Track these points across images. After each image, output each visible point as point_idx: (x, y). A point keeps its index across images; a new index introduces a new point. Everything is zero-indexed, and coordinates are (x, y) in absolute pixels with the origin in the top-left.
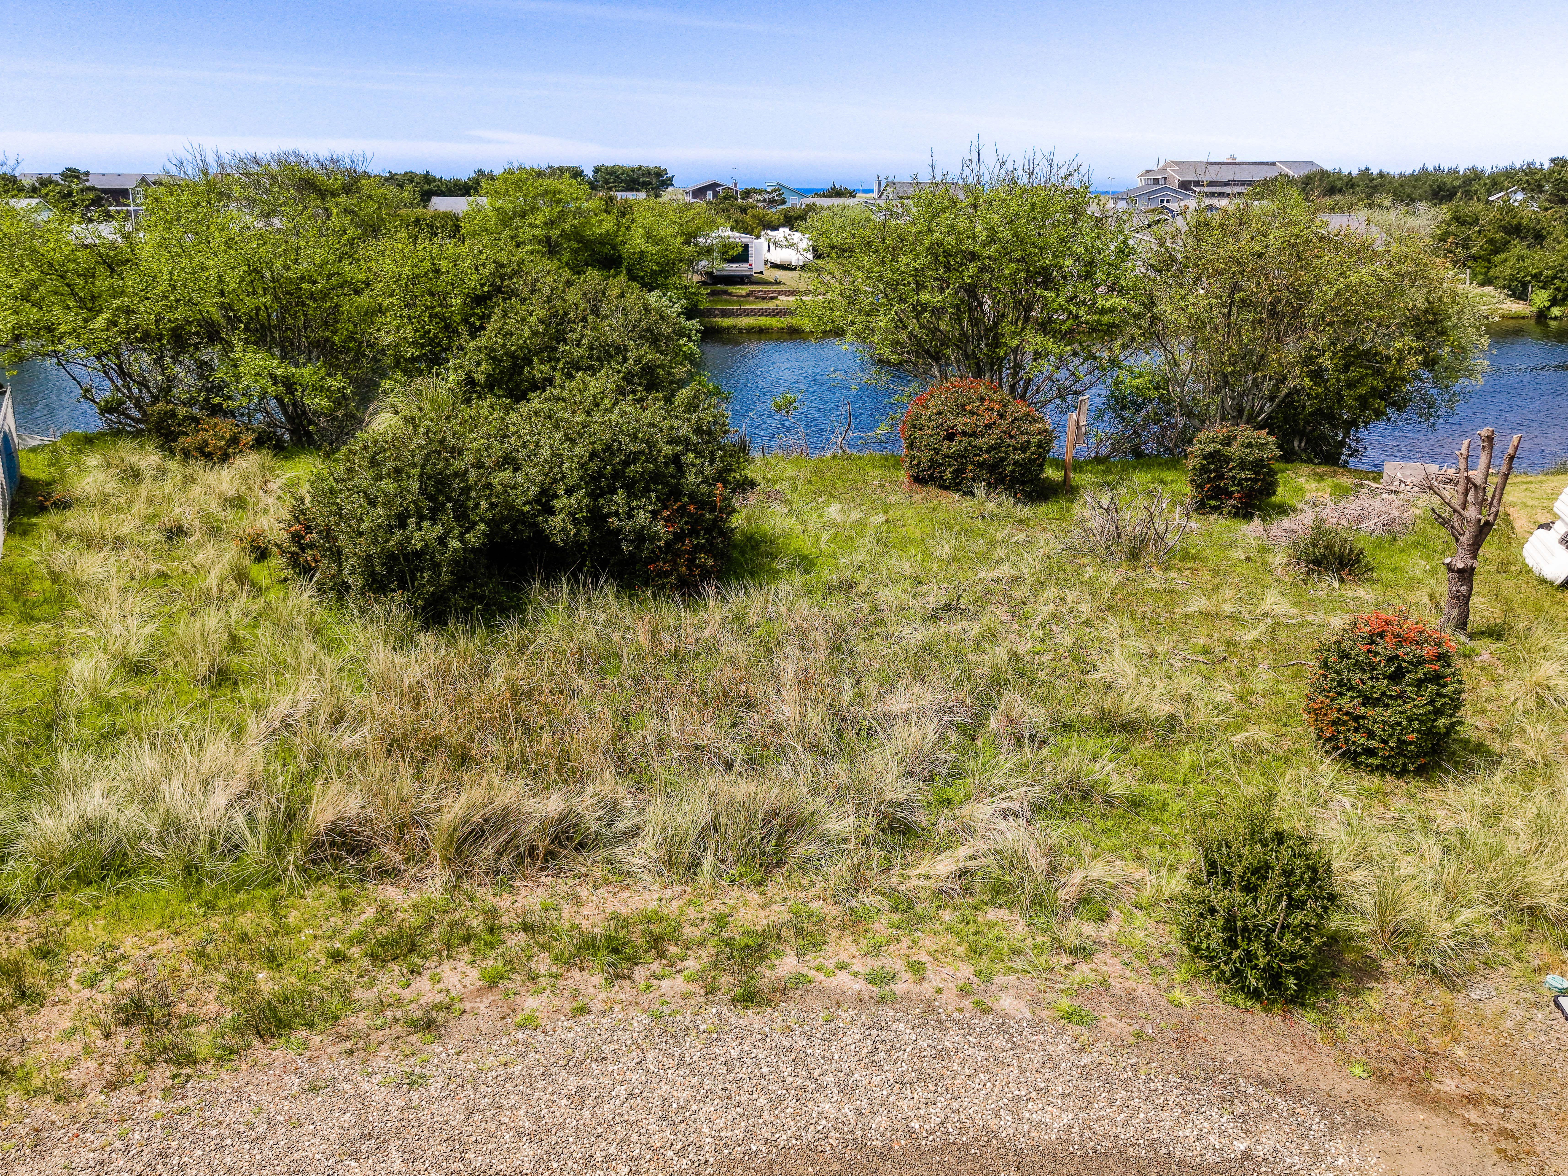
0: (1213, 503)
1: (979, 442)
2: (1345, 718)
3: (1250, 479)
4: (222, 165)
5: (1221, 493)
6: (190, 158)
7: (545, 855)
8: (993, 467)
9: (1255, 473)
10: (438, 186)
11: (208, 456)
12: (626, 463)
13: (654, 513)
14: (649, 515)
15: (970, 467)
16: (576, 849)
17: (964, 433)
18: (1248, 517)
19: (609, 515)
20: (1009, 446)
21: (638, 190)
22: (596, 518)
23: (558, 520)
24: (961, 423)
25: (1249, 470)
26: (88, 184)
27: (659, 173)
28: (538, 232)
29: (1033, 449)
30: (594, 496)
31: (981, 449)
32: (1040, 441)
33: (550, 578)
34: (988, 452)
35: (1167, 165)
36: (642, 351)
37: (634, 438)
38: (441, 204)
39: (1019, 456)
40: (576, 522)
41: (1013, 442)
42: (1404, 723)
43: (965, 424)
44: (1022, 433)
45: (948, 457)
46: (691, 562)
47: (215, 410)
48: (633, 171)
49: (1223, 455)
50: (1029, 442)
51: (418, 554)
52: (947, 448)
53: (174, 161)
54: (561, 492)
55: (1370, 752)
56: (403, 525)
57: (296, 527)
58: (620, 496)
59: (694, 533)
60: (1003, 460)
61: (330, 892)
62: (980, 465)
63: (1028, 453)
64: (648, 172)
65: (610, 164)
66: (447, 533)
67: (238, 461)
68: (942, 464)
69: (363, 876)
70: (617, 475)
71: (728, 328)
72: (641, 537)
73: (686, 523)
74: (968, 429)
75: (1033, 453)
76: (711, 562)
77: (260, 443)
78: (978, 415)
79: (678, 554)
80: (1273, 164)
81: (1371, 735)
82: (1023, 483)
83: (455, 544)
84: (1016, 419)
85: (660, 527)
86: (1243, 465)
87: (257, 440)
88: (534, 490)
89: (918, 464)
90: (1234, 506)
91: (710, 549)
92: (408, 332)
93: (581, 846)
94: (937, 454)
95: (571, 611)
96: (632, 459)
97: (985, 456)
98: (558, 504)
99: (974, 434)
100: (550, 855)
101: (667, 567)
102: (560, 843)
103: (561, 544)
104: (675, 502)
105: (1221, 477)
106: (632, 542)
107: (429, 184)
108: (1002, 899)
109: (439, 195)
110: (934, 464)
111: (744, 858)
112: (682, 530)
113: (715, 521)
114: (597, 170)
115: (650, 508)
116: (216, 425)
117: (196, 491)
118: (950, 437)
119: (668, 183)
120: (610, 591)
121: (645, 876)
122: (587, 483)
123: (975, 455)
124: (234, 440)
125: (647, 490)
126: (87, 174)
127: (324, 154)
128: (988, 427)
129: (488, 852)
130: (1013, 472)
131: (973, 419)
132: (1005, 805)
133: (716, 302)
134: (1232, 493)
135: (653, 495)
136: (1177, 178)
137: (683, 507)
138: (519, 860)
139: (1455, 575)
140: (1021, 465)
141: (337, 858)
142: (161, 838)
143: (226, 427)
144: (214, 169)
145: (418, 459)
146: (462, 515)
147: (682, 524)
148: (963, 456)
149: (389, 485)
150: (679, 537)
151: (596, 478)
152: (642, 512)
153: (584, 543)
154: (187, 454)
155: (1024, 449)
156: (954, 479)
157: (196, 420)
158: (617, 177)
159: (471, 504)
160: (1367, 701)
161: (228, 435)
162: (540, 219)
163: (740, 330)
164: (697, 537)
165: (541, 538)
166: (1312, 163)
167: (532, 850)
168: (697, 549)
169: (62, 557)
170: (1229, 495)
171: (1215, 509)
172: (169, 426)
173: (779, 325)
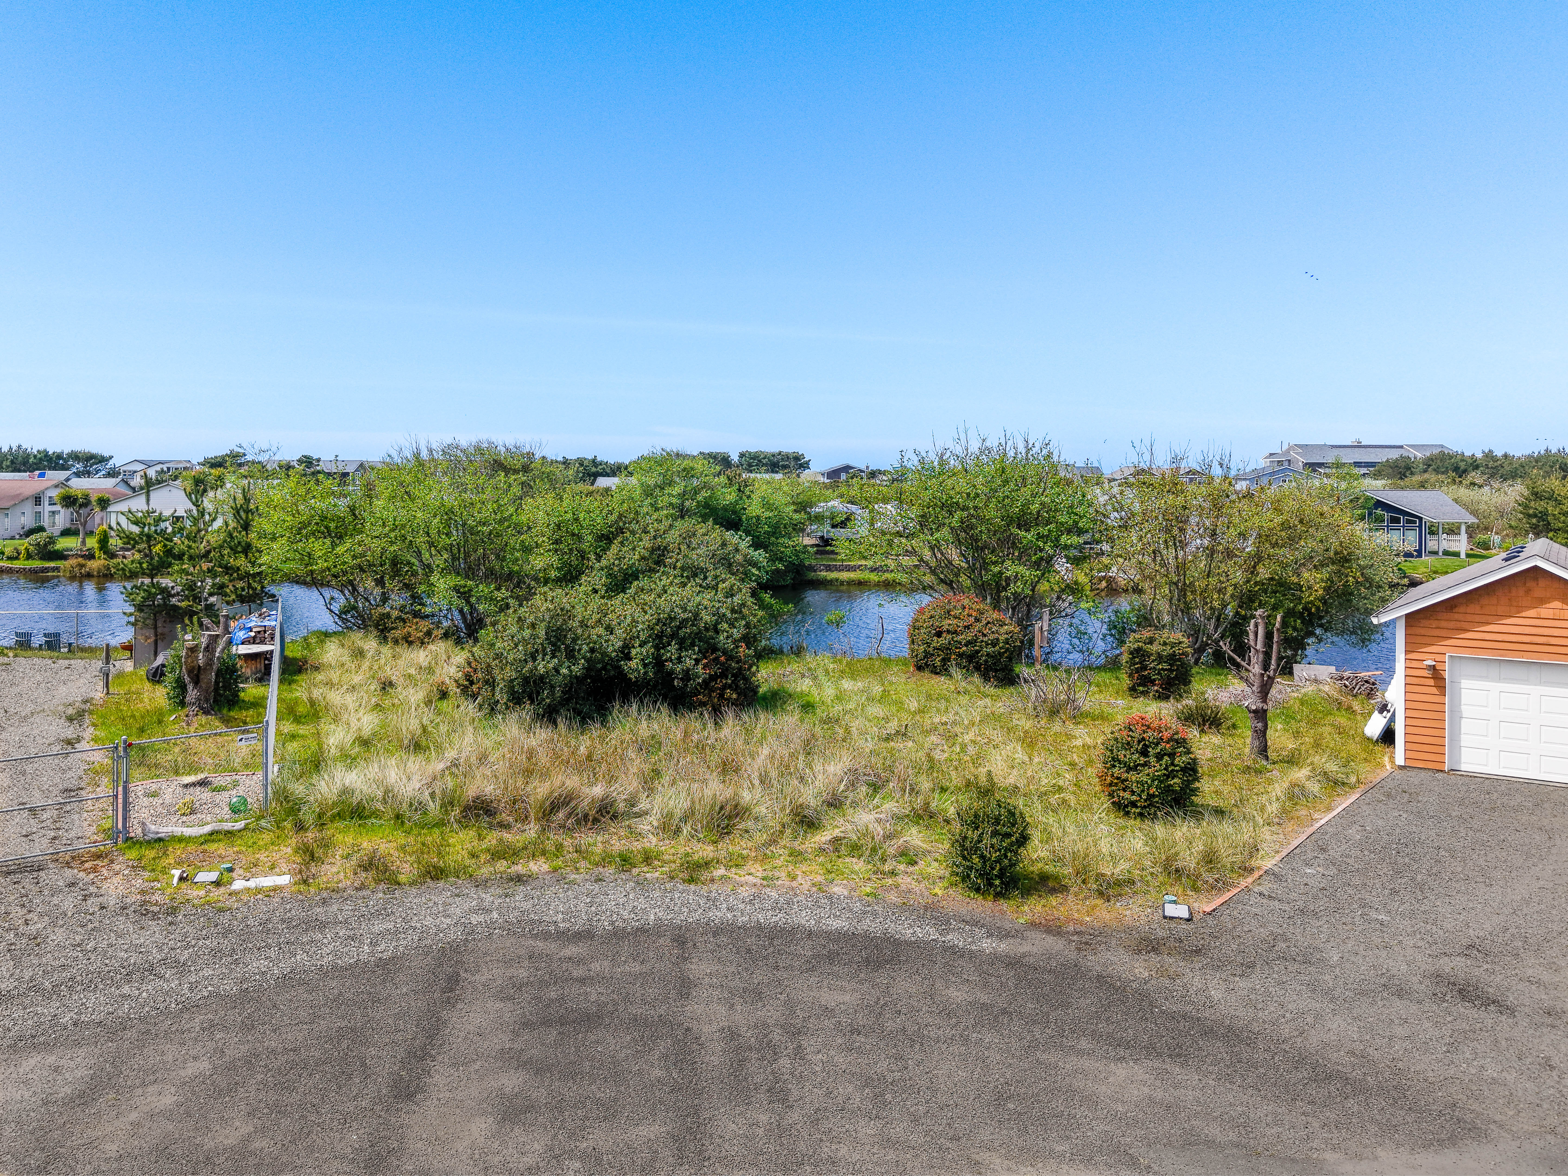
0: (1141, 688)
1: (959, 638)
2: (1116, 781)
3: (1166, 670)
4: (431, 451)
5: (1146, 681)
6: (407, 444)
7: (593, 820)
8: (971, 658)
9: (1170, 665)
10: (604, 469)
11: (410, 643)
12: (679, 628)
13: (697, 661)
14: (693, 662)
15: (953, 657)
16: (611, 819)
17: (948, 632)
18: (1166, 698)
19: (666, 661)
20: (982, 641)
21: (777, 472)
22: (659, 663)
23: (633, 664)
24: (946, 624)
25: (1165, 662)
26: (318, 468)
27: (797, 458)
28: (674, 501)
29: (1001, 645)
30: (657, 647)
31: (960, 643)
32: (1007, 639)
33: (625, 699)
34: (966, 645)
35: (1290, 448)
36: (718, 572)
37: (685, 610)
38: (603, 482)
39: (990, 650)
40: (645, 666)
41: (985, 639)
42: (1149, 781)
43: (949, 625)
44: (993, 632)
45: (938, 649)
46: (721, 696)
47: (416, 614)
48: (773, 456)
49: (1145, 651)
50: (998, 639)
51: (542, 677)
52: (937, 642)
53: (396, 448)
54: (637, 645)
55: (1134, 804)
56: (534, 659)
57: (468, 669)
58: (673, 648)
59: (724, 675)
60: (977, 652)
61: (472, 833)
62: (961, 655)
63: (997, 648)
64: (787, 457)
65: (753, 450)
66: (561, 664)
67: (431, 647)
68: (933, 655)
69: (491, 827)
70: (674, 636)
71: (831, 581)
72: (687, 675)
73: (719, 668)
74: (950, 628)
75: (1000, 648)
76: (734, 696)
77: (446, 636)
78: (960, 618)
79: (712, 690)
80: (1401, 447)
81: (1133, 793)
82: (996, 671)
83: (564, 671)
84: (989, 623)
85: (700, 669)
86: (1160, 658)
87: (444, 634)
88: (620, 644)
89: (917, 655)
90: (1157, 691)
91: (735, 687)
92: (555, 560)
93: (614, 817)
94: (929, 647)
95: (637, 721)
96: (684, 623)
97: (964, 648)
98: (634, 652)
99: (955, 632)
100: (596, 820)
101: (705, 699)
102: (602, 814)
103: (634, 679)
104: (712, 654)
105: (1144, 668)
106: (681, 679)
107: (596, 467)
108: (856, 853)
109: (604, 476)
110: (927, 655)
111: (709, 828)
112: (716, 673)
113: (740, 669)
114: (742, 455)
115: (694, 657)
116: (417, 623)
117: (401, 662)
118: (939, 634)
119: (805, 466)
120: (665, 710)
121: (651, 836)
122: (654, 640)
123: (956, 648)
124: (429, 633)
125: (693, 644)
126: (318, 460)
127: (510, 442)
128: (967, 627)
129: (561, 815)
130: (986, 661)
131: (955, 621)
132: (877, 816)
133: (822, 559)
134: (1154, 680)
135: (696, 648)
136: (1300, 460)
137: (717, 659)
138: (578, 822)
139: (1252, 715)
140: (992, 657)
141: (478, 816)
142: (384, 799)
143: (425, 625)
144: (424, 454)
145: (547, 618)
146: (571, 655)
147: (715, 670)
148: (948, 648)
149: (527, 633)
150: (713, 678)
151: (660, 636)
152: (688, 659)
153: (650, 680)
154: (396, 642)
155: (994, 645)
156: (943, 666)
157: (404, 621)
158: (760, 461)
159: (577, 647)
160: (1129, 769)
161: (425, 629)
162: (676, 490)
163: (842, 583)
164: (727, 679)
165: (622, 675)
166: (1442, 446)
167: (586, 816)
168: (725, 687)
169: (316, 693)
170: (1153, 682)
171: (1143, 693)
172: (385, 623)
173: (876, 579)
